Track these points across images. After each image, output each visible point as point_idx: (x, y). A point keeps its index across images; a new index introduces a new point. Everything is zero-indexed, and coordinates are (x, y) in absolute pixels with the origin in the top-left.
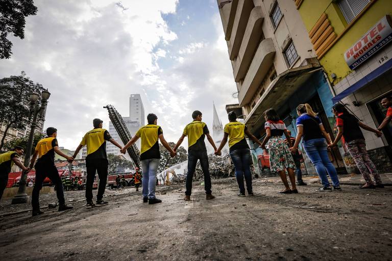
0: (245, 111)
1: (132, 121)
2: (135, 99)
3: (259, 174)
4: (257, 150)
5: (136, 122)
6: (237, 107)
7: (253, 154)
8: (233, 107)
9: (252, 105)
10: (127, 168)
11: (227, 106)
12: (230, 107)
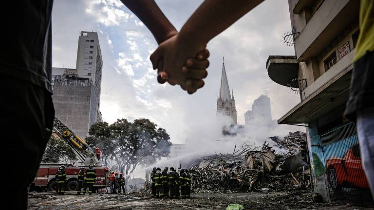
0: (305, 71)
1: (80, 76)
2: (88, 41)
3: (325, 195)
4: (326, 148)
5: (87, 79)
6: (291, 61)
7: (314, 155)
8: (282, 61)
9: (325, 58)
10: (63, 156)
11: (271, 58)
12: (277, 61)
